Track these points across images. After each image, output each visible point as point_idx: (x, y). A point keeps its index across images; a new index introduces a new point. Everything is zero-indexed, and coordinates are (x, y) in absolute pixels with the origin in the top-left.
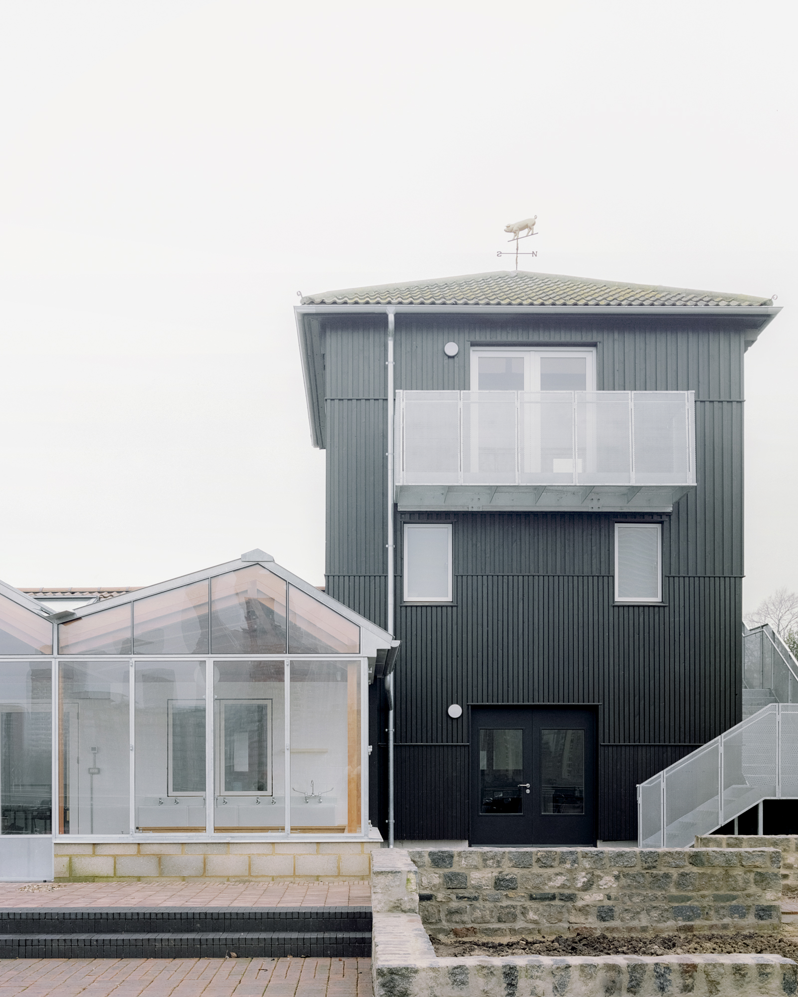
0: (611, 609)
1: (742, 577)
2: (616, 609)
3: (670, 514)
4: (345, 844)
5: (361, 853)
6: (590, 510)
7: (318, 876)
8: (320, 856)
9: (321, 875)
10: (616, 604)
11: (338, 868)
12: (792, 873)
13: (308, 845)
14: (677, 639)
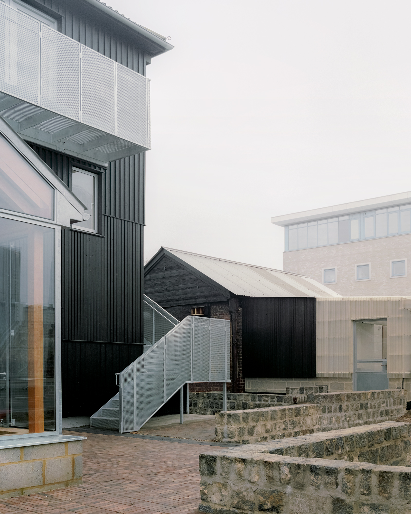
0: (70, 232)
1: (144, 225)
2: (73, 233)
3: (106, 169)
4: (50, 446)
5: (65, 455)
6: (58, 149)
7: (23, 489)
8: (24, 463)
9: (26, 486)
10: (73, 229)
11: (44, 475)
12: (269, 435)
13: (11, 451)
14: (109, 263)
